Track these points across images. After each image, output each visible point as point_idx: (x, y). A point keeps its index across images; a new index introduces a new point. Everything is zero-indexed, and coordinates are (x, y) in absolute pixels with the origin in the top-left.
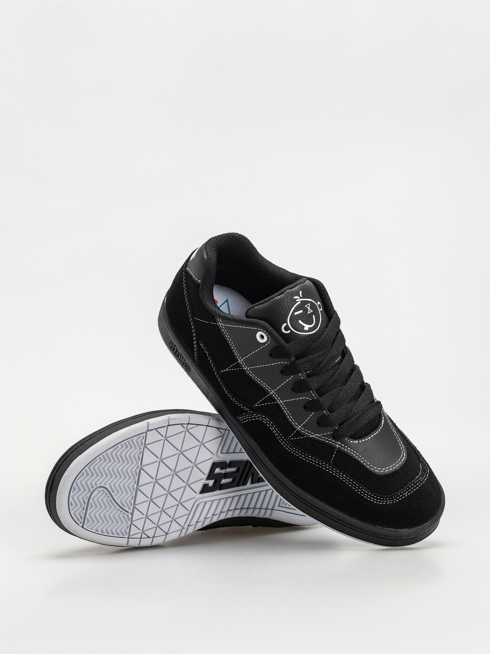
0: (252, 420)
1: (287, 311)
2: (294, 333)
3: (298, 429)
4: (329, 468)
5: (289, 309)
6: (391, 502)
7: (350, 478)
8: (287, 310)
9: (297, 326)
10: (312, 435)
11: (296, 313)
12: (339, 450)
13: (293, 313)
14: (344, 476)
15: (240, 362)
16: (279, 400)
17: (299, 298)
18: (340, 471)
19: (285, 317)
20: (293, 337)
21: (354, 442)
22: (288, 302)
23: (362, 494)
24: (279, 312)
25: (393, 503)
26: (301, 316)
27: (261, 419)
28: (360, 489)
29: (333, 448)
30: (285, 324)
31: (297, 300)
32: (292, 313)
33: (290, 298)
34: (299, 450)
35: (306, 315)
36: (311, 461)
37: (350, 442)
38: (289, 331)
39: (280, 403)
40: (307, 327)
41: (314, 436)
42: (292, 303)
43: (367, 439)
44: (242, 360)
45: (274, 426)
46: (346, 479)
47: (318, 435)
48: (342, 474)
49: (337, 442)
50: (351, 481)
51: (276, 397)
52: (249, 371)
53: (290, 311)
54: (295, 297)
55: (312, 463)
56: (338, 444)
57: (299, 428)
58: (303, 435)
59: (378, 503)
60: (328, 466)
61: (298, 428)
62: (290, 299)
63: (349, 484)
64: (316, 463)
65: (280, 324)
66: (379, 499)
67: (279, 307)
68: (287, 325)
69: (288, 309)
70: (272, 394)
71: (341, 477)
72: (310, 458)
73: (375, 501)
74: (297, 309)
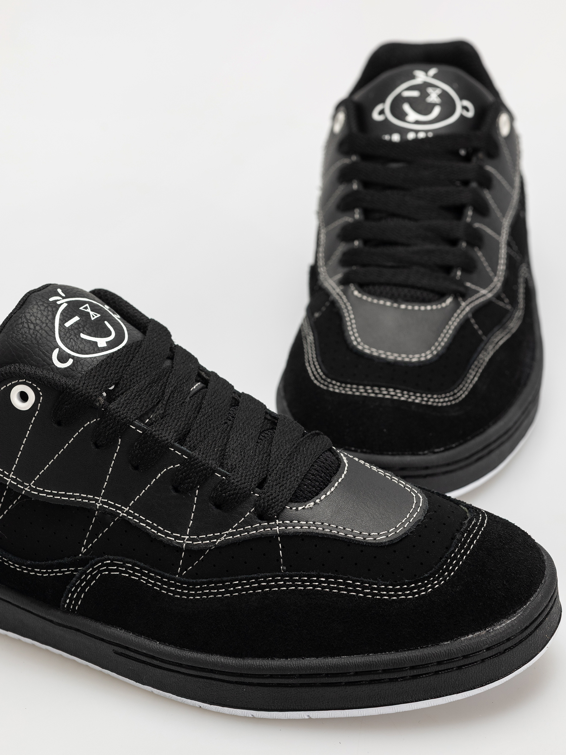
0: (91, 587)
1: (48, 327)
2: (83, 361)
3: (187, 544)
4: (285, 583)
5: (50, 321)
6: (442, 581)
7: (336, 578)
8: (47, 324)
9: (81, 346)
10: (217, 538)
11: (68, 324)
12: (285, 536)
13: (62, 324)
14: (322, 579)
15: (10, 481)
16: (120, 509)
17: (61, 299)
18: (309, 577)
19: (48, 337)
20: (82, 368)
21: (307, 507)
22: (41, 310)
23: (377, 595)
24: (34, 333)
25: (445, 581)
26: (80, 326)
27: (105, 570)
28: (367, 588)
29: (271, 539)
30: (56, 352)
31: (58, 303)
32: (59, 327)
33: (41, 303)
34: (208, 583)
35: (88, 322)
36: (243, 590)
37: (297, 509)
38: (71, 361)
39: (125, 513)
40: (102, 342)
41: (223, 538)
42: (50, 309)
43: (328, 493)
44: (11, 476)
45: (137, 568)
46: (329, 584)
47: (230, 530)
48: (315, 579)
49: (274, 523)
50: (340, 583)
51: (111, 505)
52: (35, 490)
53: (53, 323)
54: (51, 299)
55: (247, 593)
56: (278, 526)
57: (185, 540)
58: (200, 551)
59: (417, 596)
60: (280, 581)
61: (184, 542)
62: (43, 305)
63: (340, 590)
64: (255, 589)
65: (45, 355)
66: (414, 588)
67: (28, 325)
68: (61, 352)
69: (47, 321)
70: (101, 505)
71: (318, 586)
72: (237, 585)
73: (409, 595)
74: (66, 317)
